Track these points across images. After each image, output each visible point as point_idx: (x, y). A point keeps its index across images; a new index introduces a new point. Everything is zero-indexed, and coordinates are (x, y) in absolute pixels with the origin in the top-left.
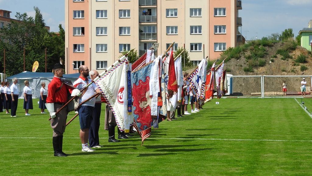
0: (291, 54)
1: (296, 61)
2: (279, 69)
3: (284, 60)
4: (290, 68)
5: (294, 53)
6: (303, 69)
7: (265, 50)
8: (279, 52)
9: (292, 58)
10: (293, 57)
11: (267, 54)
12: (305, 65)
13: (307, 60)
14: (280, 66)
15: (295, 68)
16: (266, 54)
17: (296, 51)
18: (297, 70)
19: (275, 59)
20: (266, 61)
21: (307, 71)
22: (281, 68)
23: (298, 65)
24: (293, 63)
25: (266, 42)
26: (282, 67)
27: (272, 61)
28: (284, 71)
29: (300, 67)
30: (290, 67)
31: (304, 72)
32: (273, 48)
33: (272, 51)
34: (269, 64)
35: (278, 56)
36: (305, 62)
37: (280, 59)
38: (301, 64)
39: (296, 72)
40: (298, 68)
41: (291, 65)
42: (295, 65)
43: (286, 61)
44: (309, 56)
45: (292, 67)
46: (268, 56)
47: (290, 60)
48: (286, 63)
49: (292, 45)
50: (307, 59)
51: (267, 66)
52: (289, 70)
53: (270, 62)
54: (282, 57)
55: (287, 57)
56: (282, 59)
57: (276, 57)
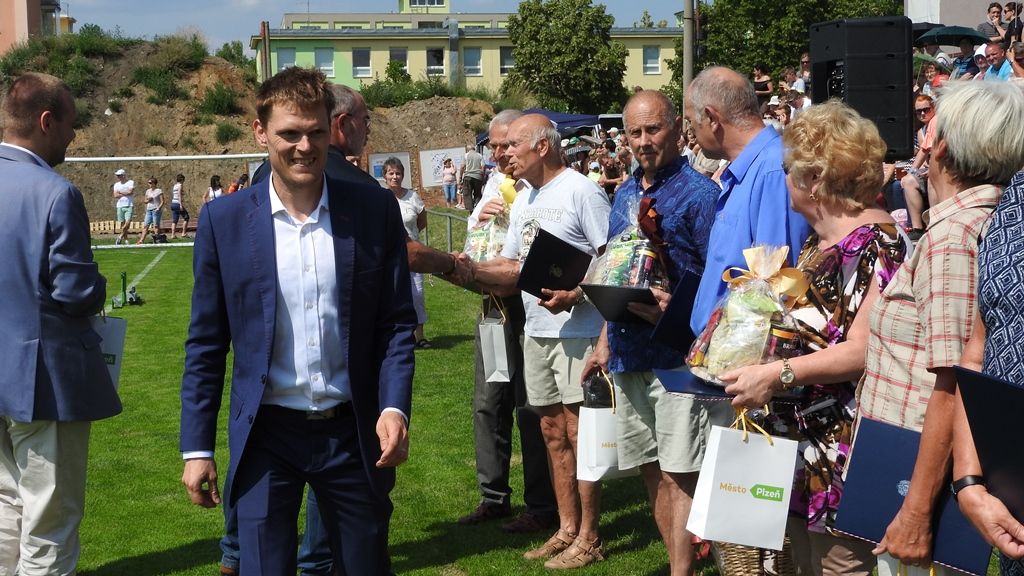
0: (182, 85)
1: (202, 109)
2: (140, 136)
3: (158, 104)
4: (179, 134)
5: (194, 80)
6: (226, 136)
7: (90, 72)
8: (142, 76)
9: (186, 97)
10: (193, 93)
11: (98, 84)
12: (233, 121)
13: (240, 102)
14: (142, 125)
15: (197, 133)
16: (93, 82)
17: (204, 73)
18: (205, 139)
19: (125, 100)
20: (91, 107)
21: (239, 141)
22: (145, 132)
23: (210, 122)
24: (189, 114)
25: (96, 41)
26: (150, 130)
27: (116, 108)
28: (156, 143)
29: (213, 127)
30: (178, 130)
31: (230, 145)
32: (122, 62)
33: (116, 75)
34: (103, 119)
35: (139, 90)
36: (233, 110)
37: (143, 102)
38: (219, 119)
39: (201, 147)
40: (208, 132)
41: (184, 123)
42: (196, 122)
43: (165, 107)
44: (249, 92)
45: (188, 129)
46: (99, 91)
47: (180, 105)
48: (165, 116)
49: (186, 52)
50: (240, 99)
51: (98, 127)
52: (177, 138)
53: (108, 112)
54: (153, 93)
55: (169, 94)
56: (152, 100)
57: (128, 94)
